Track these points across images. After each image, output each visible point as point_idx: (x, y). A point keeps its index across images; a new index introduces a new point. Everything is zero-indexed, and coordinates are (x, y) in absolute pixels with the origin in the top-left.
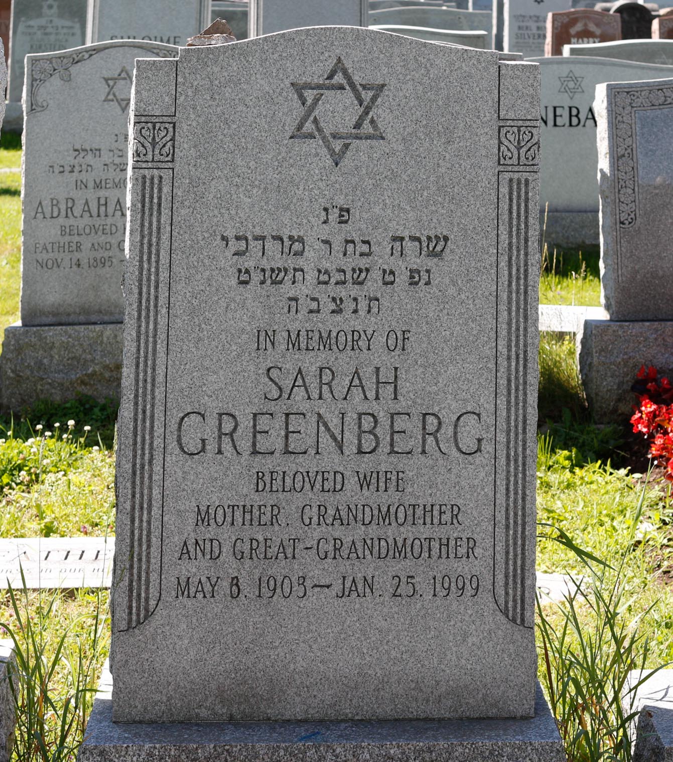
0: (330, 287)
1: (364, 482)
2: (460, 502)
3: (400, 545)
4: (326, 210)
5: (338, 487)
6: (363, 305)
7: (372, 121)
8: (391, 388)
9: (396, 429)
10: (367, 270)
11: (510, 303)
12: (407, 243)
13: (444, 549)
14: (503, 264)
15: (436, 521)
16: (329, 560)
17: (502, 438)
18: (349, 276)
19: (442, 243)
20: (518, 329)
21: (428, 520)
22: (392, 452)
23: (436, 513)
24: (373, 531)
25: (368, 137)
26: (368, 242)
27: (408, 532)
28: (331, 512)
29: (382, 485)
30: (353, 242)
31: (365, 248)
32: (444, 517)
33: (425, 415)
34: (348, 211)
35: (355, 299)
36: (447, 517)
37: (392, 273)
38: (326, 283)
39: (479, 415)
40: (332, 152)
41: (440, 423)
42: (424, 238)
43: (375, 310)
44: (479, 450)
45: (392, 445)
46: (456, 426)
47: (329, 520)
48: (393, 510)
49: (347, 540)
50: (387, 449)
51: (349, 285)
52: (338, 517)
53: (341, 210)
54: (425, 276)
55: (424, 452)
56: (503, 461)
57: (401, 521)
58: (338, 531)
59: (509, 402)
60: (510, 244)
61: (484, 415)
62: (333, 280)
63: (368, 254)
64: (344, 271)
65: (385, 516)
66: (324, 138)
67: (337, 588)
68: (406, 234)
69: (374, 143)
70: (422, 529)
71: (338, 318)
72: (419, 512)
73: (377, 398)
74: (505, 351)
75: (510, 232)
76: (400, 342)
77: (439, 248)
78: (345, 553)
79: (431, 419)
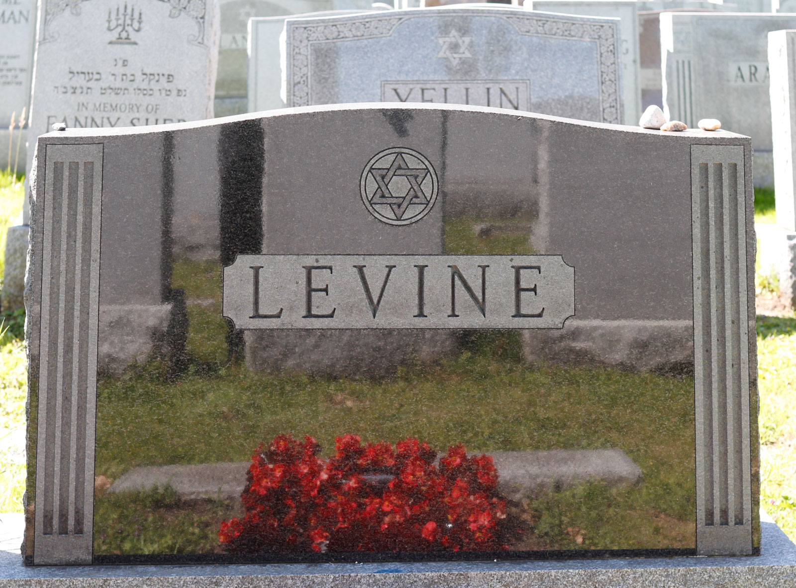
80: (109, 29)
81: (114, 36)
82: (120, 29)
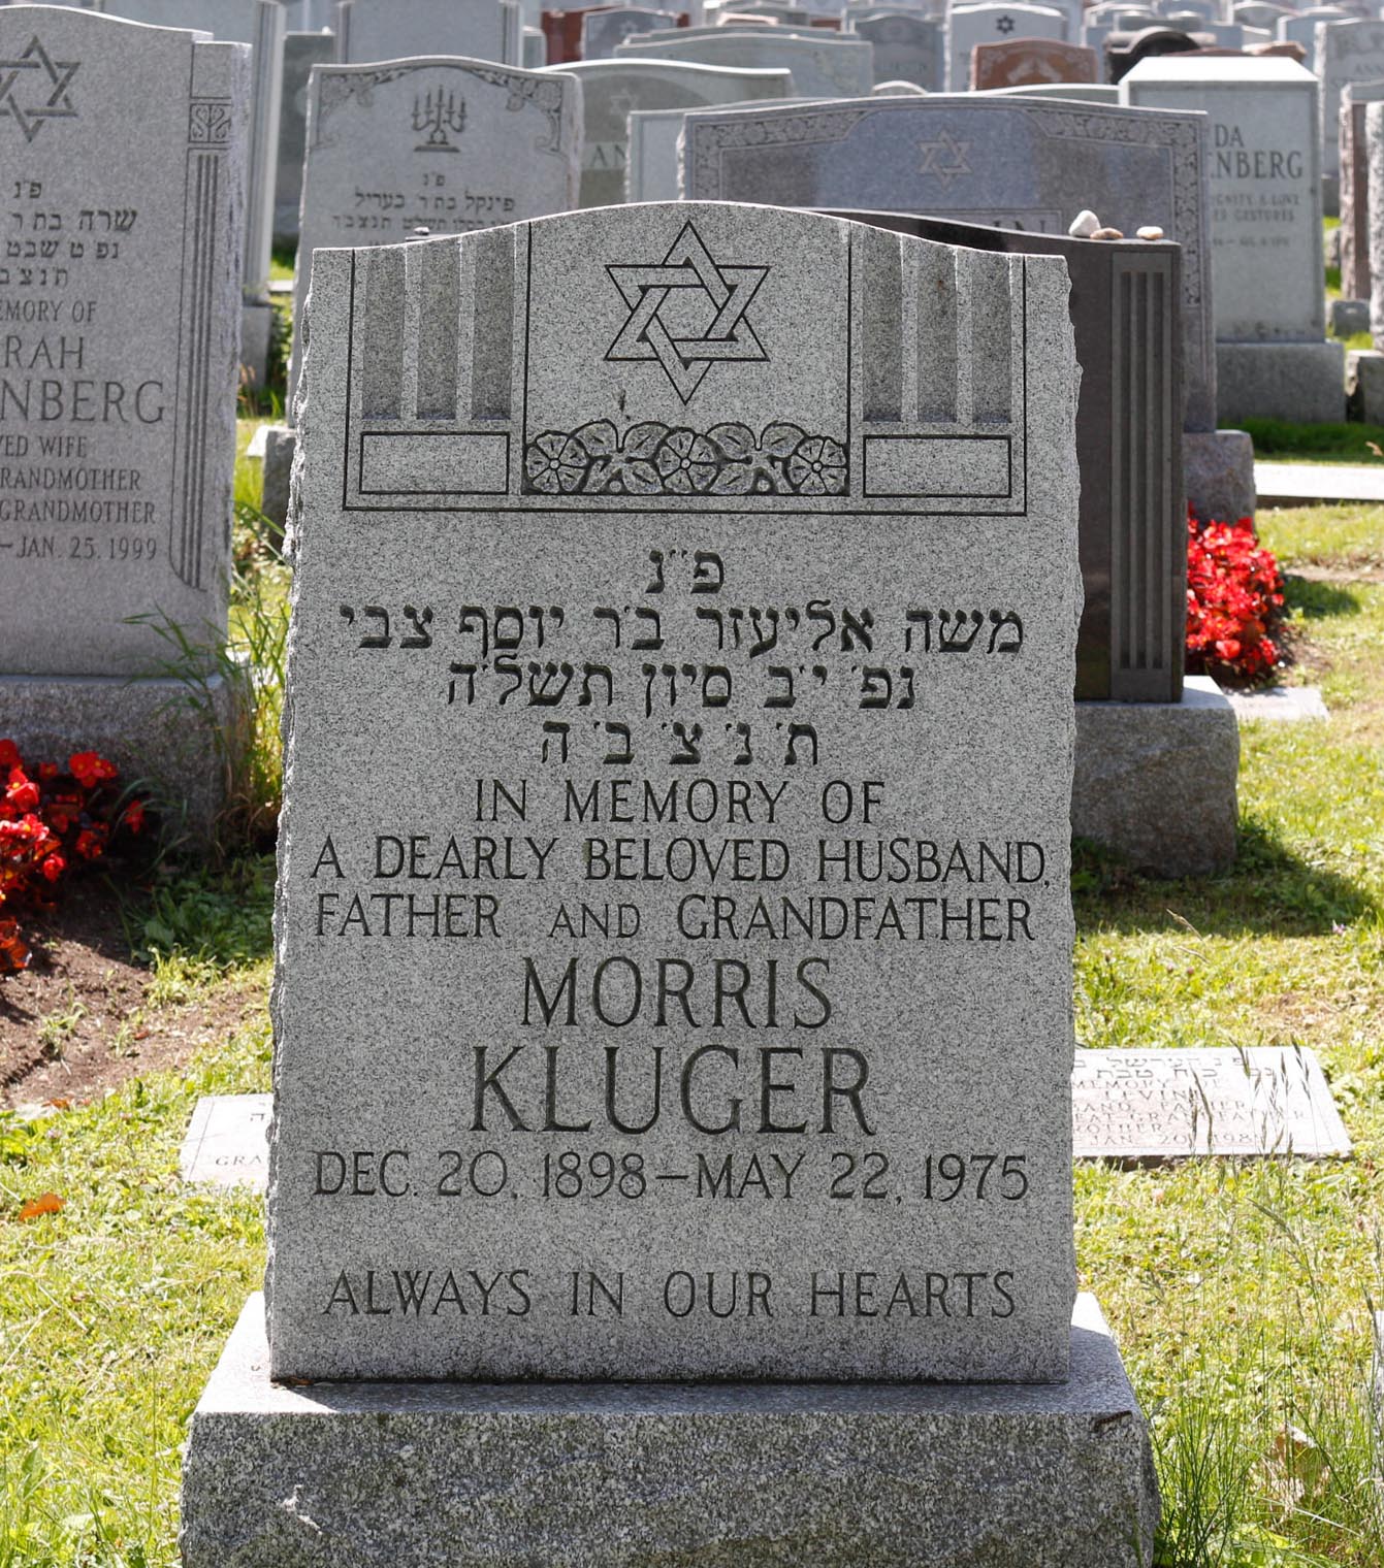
0: (20, 260)
1: (47, 447)
2: (139, 468)
3: (80, 506)
4: (18, 184)
5: (22, 451)
6: (51, 277)
7: (66, 99)
8: (75, 357)
9: (80, 396)
10: (57, 243)
11: (195, 276)
12: (97, 219)
13: (123, 513)
14: (190, 239)
15: (115, 486)
16: (11, 521)
17: (183, 407)
18: (38, 248)
19: (130, 218)
20: (202, 303)
21: (108, 485)
22: (75, 418)
23: (116, 478)
24: (54, 494)
25: (63, 114)
26: (57, 216)
27: (87, 496)
28: (14, 475)
29: (64, 450)
30: (43, 216)
31: (55, 222)
32: (123, 483)
33: (108, 384)
34: (39, 186)
35: (44, 272)
36: (126, 482)
37: (80, 246)
38: (16, 255)
39: (161, 385)
40: (26, 130)
41: (122, 393)
42: (113, 214)
43: (62, 282)
44: (160, 418)
45: (75, 412)
46: (138, 395)
47: (12, 483)
48: (74, 474)
49: (29, 502)
50: (71, 416)
51: (38, 258)
52: (20, 481)
53: (33, 184)
54: (112, 251)
55: (106, 419)
56: (182, 429)
57: (82, 483)
58: (21, 493)
59: (191, 373)
60: (198, 220)
61: (166, 385)
62: (22, 253)
63: (58, 228)
64: (34, 245)
65: (68, 479)
66: (19, 116)
67: (18, 547)
68: (95, 209)
69: (67, 120)
70: (102, 493)
71: (27, 289)
72: (100, 477)
73: (62, 367)
74: (189, 323)
75: (198, 208)
76: (86, 313)
77: (127, 223)
78: (26, 515)
79: (114, 389)
80: (416, 128)
81: (422, 138)
82: (432, 127)
